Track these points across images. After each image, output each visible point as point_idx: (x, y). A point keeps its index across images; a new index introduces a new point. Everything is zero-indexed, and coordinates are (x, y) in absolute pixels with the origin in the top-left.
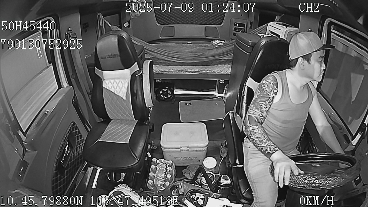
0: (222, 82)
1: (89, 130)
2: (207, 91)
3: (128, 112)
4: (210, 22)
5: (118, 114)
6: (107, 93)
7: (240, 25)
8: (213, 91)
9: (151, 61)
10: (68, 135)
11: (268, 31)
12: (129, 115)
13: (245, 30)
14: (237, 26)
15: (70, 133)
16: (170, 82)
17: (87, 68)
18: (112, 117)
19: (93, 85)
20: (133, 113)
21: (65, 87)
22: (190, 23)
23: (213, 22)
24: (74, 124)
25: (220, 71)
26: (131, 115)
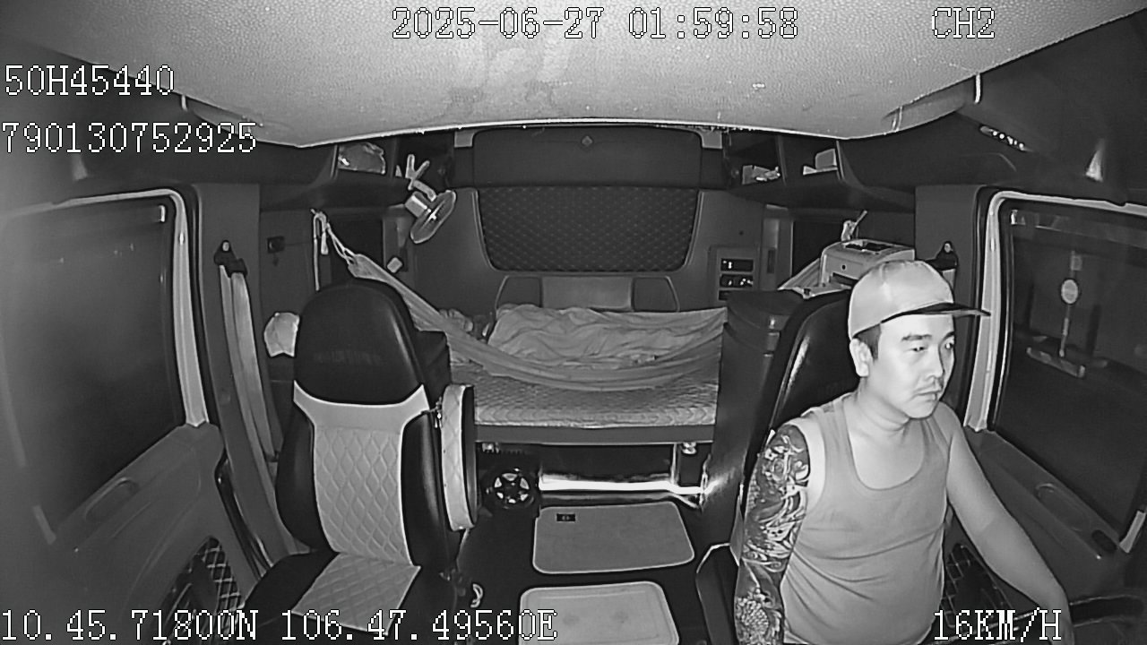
0: (689, 449)
1: (263, 573)
2: (641, 478)
3: (390, 538)
5: (358, 538)
6: (326, 470)
8: (663, 478)
9: (468, 386)
11: (824, 275)
12: (392, 546)
13: (755, 278)
14: (732, 269)
16: (526, 453)
18: (337, 544)
20: (405, 542)
21: (197, 424)
23: (657, 260)
26: (401, 549)
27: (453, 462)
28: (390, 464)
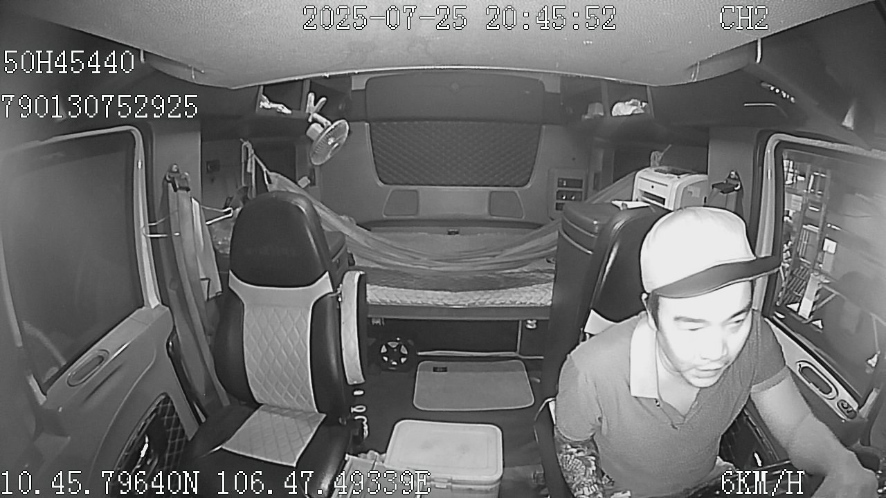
0: (531, 324)
1: (203, 419)
3: (301, 392)
4: (502, 179)
5: (276, 392)
6: (252, 338)
7: (571, 183)
9: (362, 273)
10: (149, 421)
11: (636, 193)
12: (302, 397)
13: (583, 194)
14: (566, 187)
15: (155, 417)
18: (261, 398)
20: (312, 394)
21: (153, 307)
22: (454, 183)
23: (509, 179)
24: (167, 399)
25: (527, 298)
26: (308, 399)
27: (350, 330)
28: (302, 334)
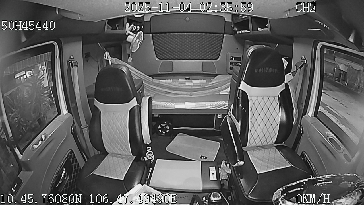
0: (220, 117)
3: (125, 147)
4: (207, 57)
6: (105, 126)
7: (236, 58)
9: (150, 97)
10: (65, 162)
14: (234, 60)
15: (67, 160)
17: (87, 98)
18: (109, 150)
19: (92, 114)
20: (130, 148)
21: (65, 114)
22: (188, 58)
23: (210, 57)
24: (72, 151)
27: (145, 121)
28: (125, 123)
